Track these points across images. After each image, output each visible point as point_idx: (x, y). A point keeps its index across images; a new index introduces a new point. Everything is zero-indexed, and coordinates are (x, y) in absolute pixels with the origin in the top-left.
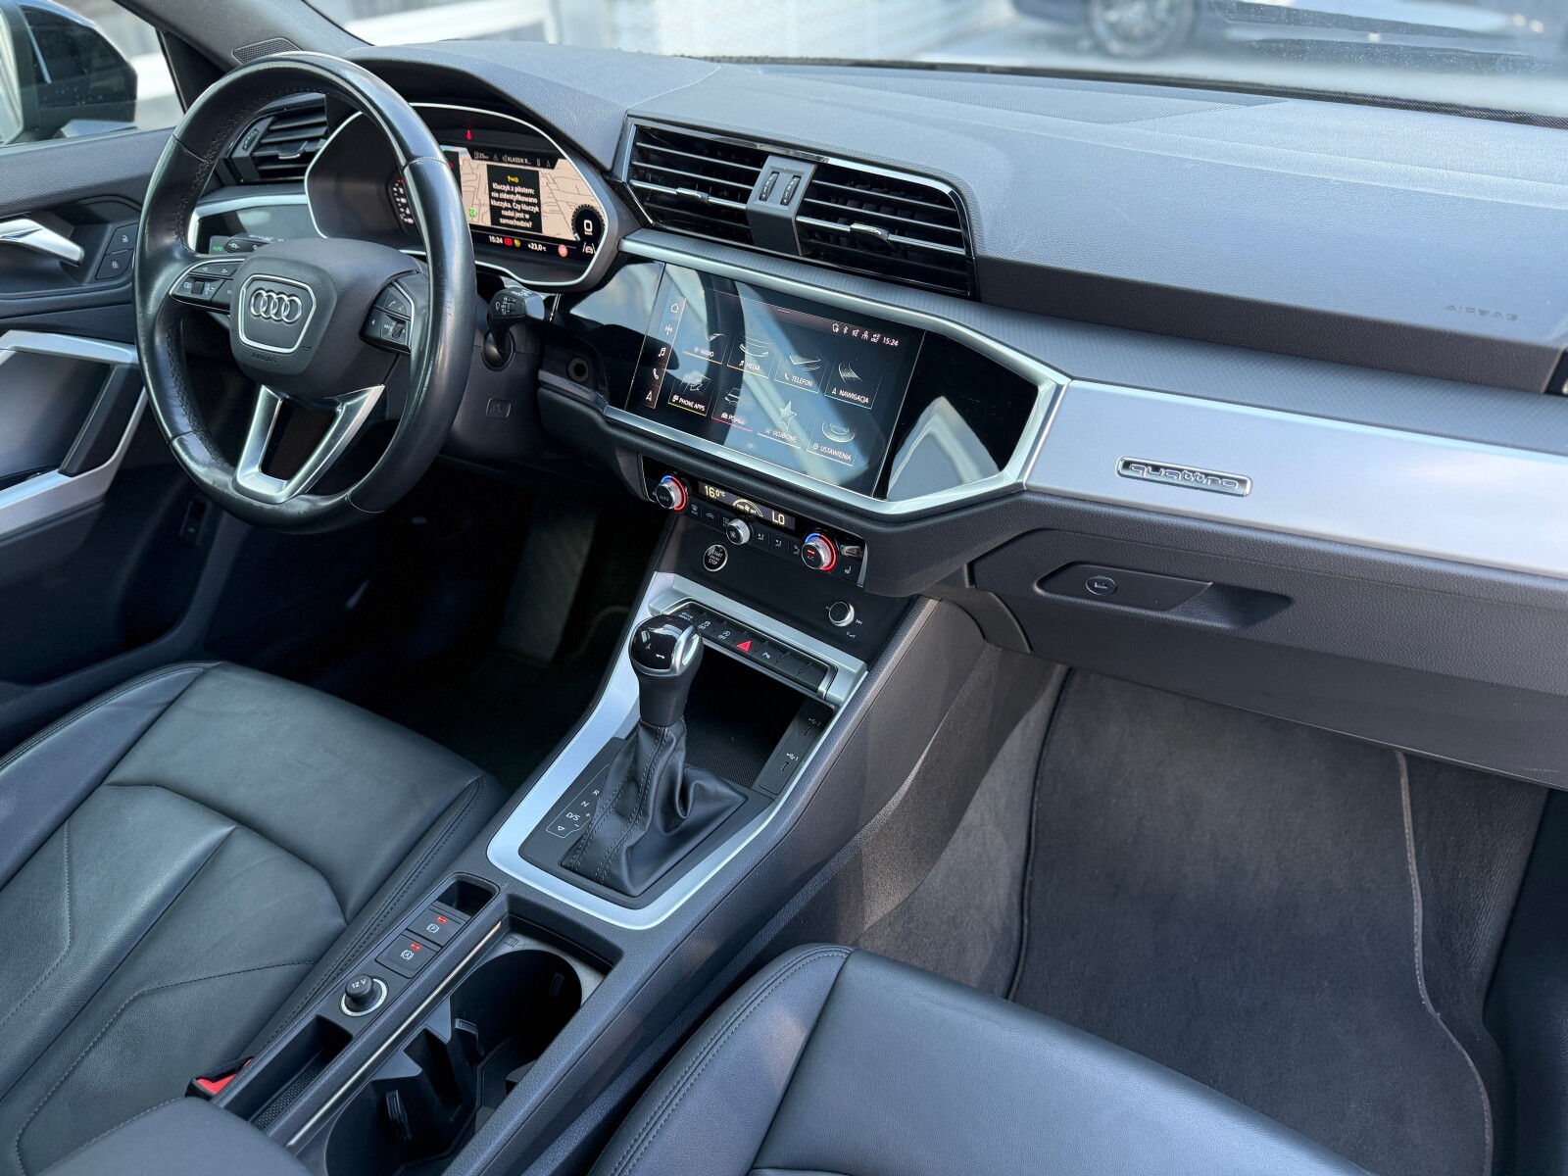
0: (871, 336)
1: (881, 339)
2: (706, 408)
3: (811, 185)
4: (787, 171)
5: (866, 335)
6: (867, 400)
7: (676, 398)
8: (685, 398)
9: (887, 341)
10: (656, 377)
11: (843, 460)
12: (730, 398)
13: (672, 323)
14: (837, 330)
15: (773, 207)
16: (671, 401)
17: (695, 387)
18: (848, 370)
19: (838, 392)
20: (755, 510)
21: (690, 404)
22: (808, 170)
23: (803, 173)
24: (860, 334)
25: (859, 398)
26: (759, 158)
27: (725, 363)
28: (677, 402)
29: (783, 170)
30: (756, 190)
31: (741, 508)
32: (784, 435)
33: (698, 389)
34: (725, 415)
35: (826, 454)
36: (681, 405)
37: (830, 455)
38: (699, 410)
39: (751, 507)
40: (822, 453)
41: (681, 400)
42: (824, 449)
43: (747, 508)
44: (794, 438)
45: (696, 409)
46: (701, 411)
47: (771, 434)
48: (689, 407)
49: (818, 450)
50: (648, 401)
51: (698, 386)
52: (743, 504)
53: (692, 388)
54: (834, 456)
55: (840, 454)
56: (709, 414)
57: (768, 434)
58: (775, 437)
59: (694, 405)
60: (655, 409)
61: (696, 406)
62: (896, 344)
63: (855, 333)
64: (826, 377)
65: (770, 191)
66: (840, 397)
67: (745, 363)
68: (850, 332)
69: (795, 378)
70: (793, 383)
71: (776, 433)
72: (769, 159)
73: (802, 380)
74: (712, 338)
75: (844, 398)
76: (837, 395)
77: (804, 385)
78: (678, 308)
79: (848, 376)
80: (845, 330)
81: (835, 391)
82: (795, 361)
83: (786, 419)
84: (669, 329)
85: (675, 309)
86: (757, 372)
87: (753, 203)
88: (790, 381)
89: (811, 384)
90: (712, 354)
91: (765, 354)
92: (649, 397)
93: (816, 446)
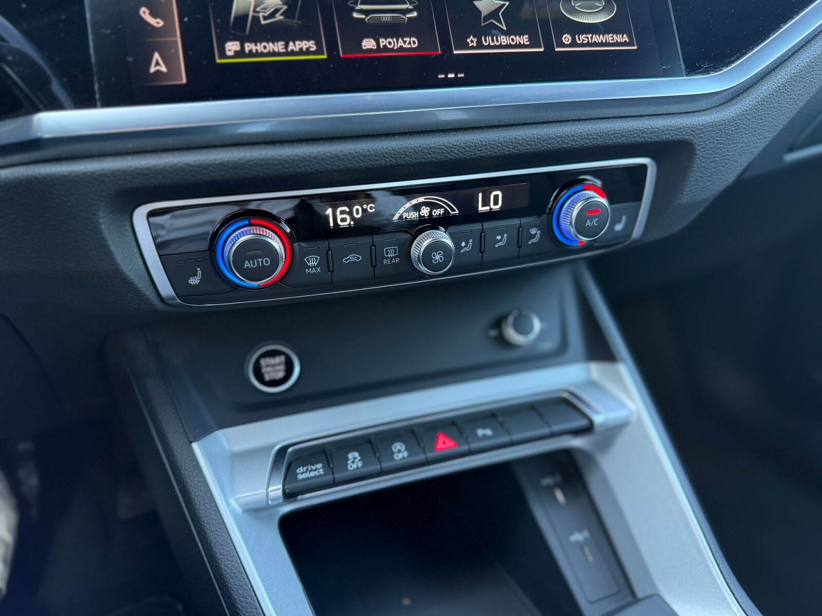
2: (318, 44)
7: (232, 47)
8: (255, 40)
10: (157, 23)
12: (361, 11)
16: (223, 55)
17: (273, 15)
21: (279, 47)
28: (238, 54)
31: (414, 215)
32: (504, 40)
33: (279, 17)
34: (368, 44)
35: (588, 45)
36: (251, 55)
37: (595, 44)
38: (301, 53)
39: (432, 206)
40: (582, 45)
41: (248, 47)
42: (582, 38)
43: (425, 211)
44: (524, 40)
45: (293, 53)
46: (308, 52)
47: (480, 45)
48: (274, 54)
49: (574, 44)
50: (158, 72)
51: (276, 11)
52: (417, 208)
53: (265, 18)
54: (602, 44)
55: (609, 38)
56: (332, 47)
57: (473, 48)
58: (489, 47)
59: (286, 46)
60: (184, 81)
61: (291, 46)
71: (487, 40)
83: (494, 14)
92: (157, 64)
93: (566, 39)
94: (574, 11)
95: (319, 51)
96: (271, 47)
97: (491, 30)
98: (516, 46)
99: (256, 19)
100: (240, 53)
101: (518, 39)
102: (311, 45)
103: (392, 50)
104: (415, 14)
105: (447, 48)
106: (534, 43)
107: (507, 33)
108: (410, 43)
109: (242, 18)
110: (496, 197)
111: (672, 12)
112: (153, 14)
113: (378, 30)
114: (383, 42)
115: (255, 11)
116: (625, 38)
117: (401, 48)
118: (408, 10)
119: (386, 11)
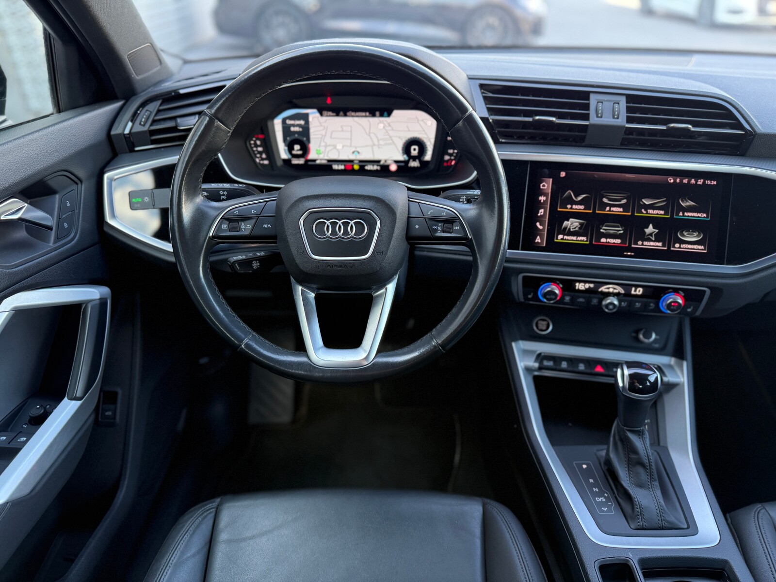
0: (697, 182)
1: (704, 182)
2: (587, 238)
3: (628, 107)
4: (607, 101)
5: (693, 181)
6: (705, 215)
7: (560, 237)
8: (568, 235)
9: (708, 182)
10: (541, 227)
11: (698, 250)
12: (604, 229)
13: (545, 195)
14: (672, 181)
15: (608, 121)
16: (557, 239)
17: (575, 228)
18: (687, 201)
19: (683, 214)
20: (618, 289)
21: (574, 238)
22: (623, 100)
23: (620, 101)
24: (689, 182)
25: (699, 215)
26: (586, 95)
27: (594, 210)
29: (605, 100)
30: (592, 113)
31: (607, 290)
32: (652, 243)
33: (577, 229)
34: (603, 240)
35: (686, 248)
36: (565, 240)
37: (689, 249)
38: (581, 241)
39: (615, 289)
40: (683, 248)
41: (566, 237)
42: (683, 246)
43: (611, 290)
44: (660, 244)
45: (578, 241)
46: (583, 241)
47: (642, 245)
48: (572, 240)
49: (680, 247)
50: (538, 242)
51: (576, 227)
52: (609, 288)
53: (573, 229)
54: (691, 249)
55: (696, 247)
56: (591, 241)
57: (640, 245)
58: (646, 245)
59: (577, 238)
60: (544, 245)
62: (715, 183)
63: (685, 181)
64: (672, 206)
65: (602, 113)
66: (686, 216)
67: (610, 209)
68: (681, 181)
69: (650, 211)
70: (649, 214)
71: (646, 243)
72: (592, 96)
73: (656, 212)
74: (579, 198)
75: (688, 216)
76: (683, 215)
77: (658, 214)
78: (547, 185)
79: (688, 204)
80: (678, 180)
81: (681, 214)
82: (647, 202)
83: (651, 234)
84: (542, 199)
85: (544, 186)
86: (621, 212)
87: (594, 120)
88: (647, 213)
89: (662, 212)
90: (582, 207)
91: (624, 201)
92: (538, 240)
93: (677, 245)
94: (683, 236)
95: (587, 241)
96: (572, 238)
97: (649, 240)
98: (656, 246)
99: (570, 229)
100: (562, 239)
101: (657, 244)
102: (585, 239)
103: (611, 243)
104: (622, 232)
105: (630, 244)
106: (663, 246)
107: (654, 241)
108: (618, 241)
109: (565, 228)
110: (640, 290)
111: (727, 240)
112: (540, 225)
113: (607, 236)
114: (608, 240)
115: (570, 227)
116: (702, 248)
117: (614, 243)
118: (620, 230)
119: (612, 230)
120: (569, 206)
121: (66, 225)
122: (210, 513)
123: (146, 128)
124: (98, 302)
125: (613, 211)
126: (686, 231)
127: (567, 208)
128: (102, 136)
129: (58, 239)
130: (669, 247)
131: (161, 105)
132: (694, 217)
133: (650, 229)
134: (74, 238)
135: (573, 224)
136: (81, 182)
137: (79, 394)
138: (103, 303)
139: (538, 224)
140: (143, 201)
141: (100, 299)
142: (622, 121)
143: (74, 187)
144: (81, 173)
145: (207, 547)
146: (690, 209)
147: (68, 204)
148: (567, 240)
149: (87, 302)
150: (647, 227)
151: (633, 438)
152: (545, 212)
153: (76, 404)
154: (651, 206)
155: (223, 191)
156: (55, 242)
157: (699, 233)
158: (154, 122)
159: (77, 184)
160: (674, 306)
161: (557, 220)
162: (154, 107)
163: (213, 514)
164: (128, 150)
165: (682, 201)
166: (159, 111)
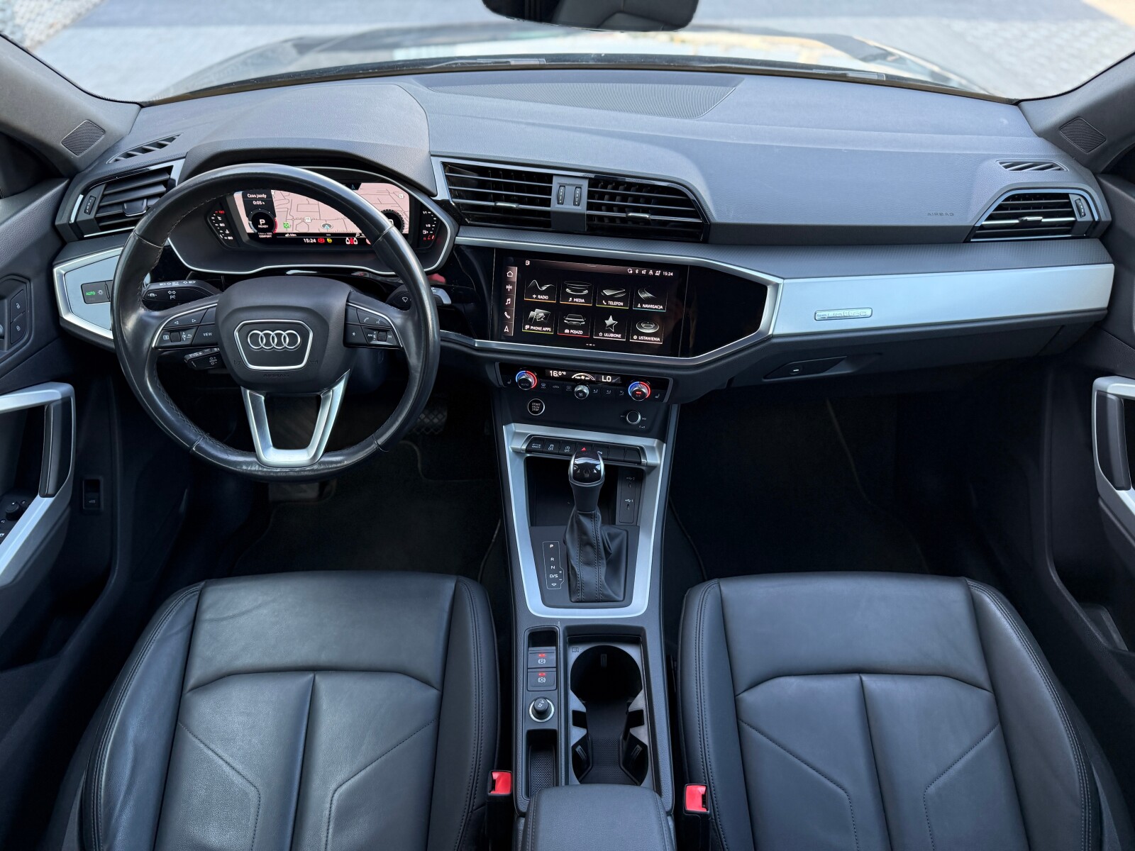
0: (654, 273)
1: (661, 273)
2: (552, 329)
3: (589, 192)
4: (569, 185)
5: (651, 272)
6: (661, 307)
7: (527, 327)
8: (534, 325)
9: (665, 273)
10: (509, 317)
11: (655, 341)
12: (567, 320)
13: (511, 283)
14: (631, 272)
15: (568, 207)
16: (524, 329)
17: (540, 318)
18: (644, 293)
19: (642, 305)
20: (589, 377)
21: (540, 329)
22: (585, 184)
23: (582, 185)
24: (647, 272)
25: (656, 307)
26: (549, 178)
27: (558, 301)
29: (567, 184)
30: (553, 197)
31: (579, 378)
32: (612, 335)
33: (543, 319)
34: (567, 331)
35: (643, 340)
36: (532, 330)
37: (646, 340)
38: (546, 331)
39: (586, 376)
40: (641, 340)
41: (532, 327)
42: (642, 338)
43: (583, 377)
44: (620, 336)
45: (544, 331)
46: (548, 331)
47: (603, 336)
48: (539, 331)
49: (638, 339)
50: (506, 332)
51: (542, 317)
52: (580, 376)
53: (538, 319)
54: (649, 341)
55: (652, 339)
56: (556, 332)
57: (601, 337)
58: (606, 337)
60: (513, 336)
61: (544, 329)
62: (672, 274)
63: (644, 272)
64: (631, 298)
65: (564, 198)
66: (644, 308)
67: (573, 299)
68: (640, 272)
69: (611, 303)
70: (610, 305)
71: (606, 335)
72: (554, 178)
73: (616, 303)
74: (544, 288)
75: (646, 308)
76: (642, 307)
77: (617, 305)
78: (513, 274)
79: (646, 295)
80: (637, 272)
81: (639, 306)
82: (608, 293)
83: (611, 326)
84: (509, 287)
85: (510, 274)
86: (583, 303)
87: (555, 207)
88: (607, 304)
89: (622, 304)
90: (546, 297)
91: (586, 292)
92: (506, 329)
93: (635, 337)
94: (641, 327)
95: (552, 331)
96: (538, 328)
97: (610, 332)
98: (616, 338)
99: (535, 319)
100: (529, 329)
101: (617, 335)
102: (549, 329)
103: (574, 334)
104: (584, 323)
105: (592, 335)
106: (622, 337)
107: (614, 333)
108: (581, 332)
109: (532, 318)
110: (609, 379)
112: (508, 314)
113: (571, 327)
114: (572, 331)
115: (536, 317)
116: (659, 339)
117: (577, 334)
118: (582, 322)
119: (575, 321)
120: (534, 296)
121: (18, 328)
122: (194, 595)
123: (92, 216)
124: (60, 402)
125: (575, 302)
126: (644, 323)
127: (533, 298)
128: (47, 226)
129: (11, 344)
130: (628, 339)
131: (105, 189)
132: (651, 309)
133: (610, 321)
134: (28, 341)
135: (538, 314)
136: (29, 280)
137: (50, 491)
138: (65, 402)
139: (506, 313)
140: (97, 294)
141: (62, 399)
142: (582, 209)
143: (23, 286)
144: (28, 273)
145: (191, 626)
146: (648, 301)
147: (18, 307)
148: (534, 330)
149: (49, 403)
150: (608, 319)
151: (585, 521)
152: (512, 301)
153: (49, 501)
154: (612, 298)
155: (172, 291)
156: (9, 348)
157: (656, 325)
158: (100, 208)
159: (25, 283)
160: (638, 394)
161: (523, 309)
162: (97, 192)
163: (197, 597)
164: (76, 239)
165: (641, 292)
166: (104, 196)
